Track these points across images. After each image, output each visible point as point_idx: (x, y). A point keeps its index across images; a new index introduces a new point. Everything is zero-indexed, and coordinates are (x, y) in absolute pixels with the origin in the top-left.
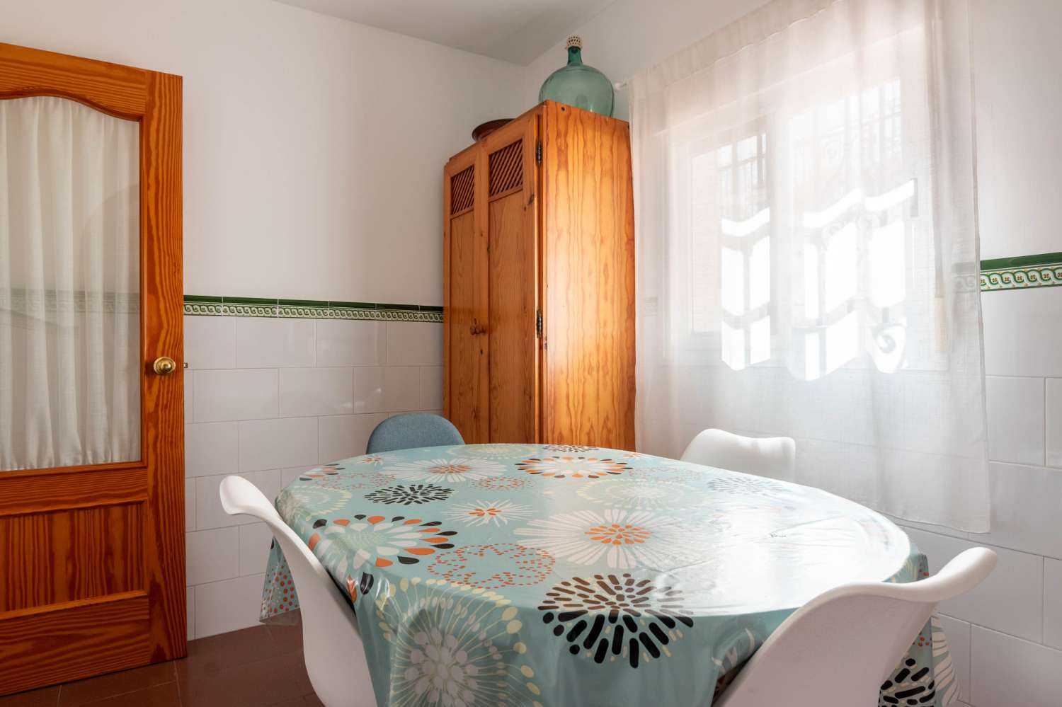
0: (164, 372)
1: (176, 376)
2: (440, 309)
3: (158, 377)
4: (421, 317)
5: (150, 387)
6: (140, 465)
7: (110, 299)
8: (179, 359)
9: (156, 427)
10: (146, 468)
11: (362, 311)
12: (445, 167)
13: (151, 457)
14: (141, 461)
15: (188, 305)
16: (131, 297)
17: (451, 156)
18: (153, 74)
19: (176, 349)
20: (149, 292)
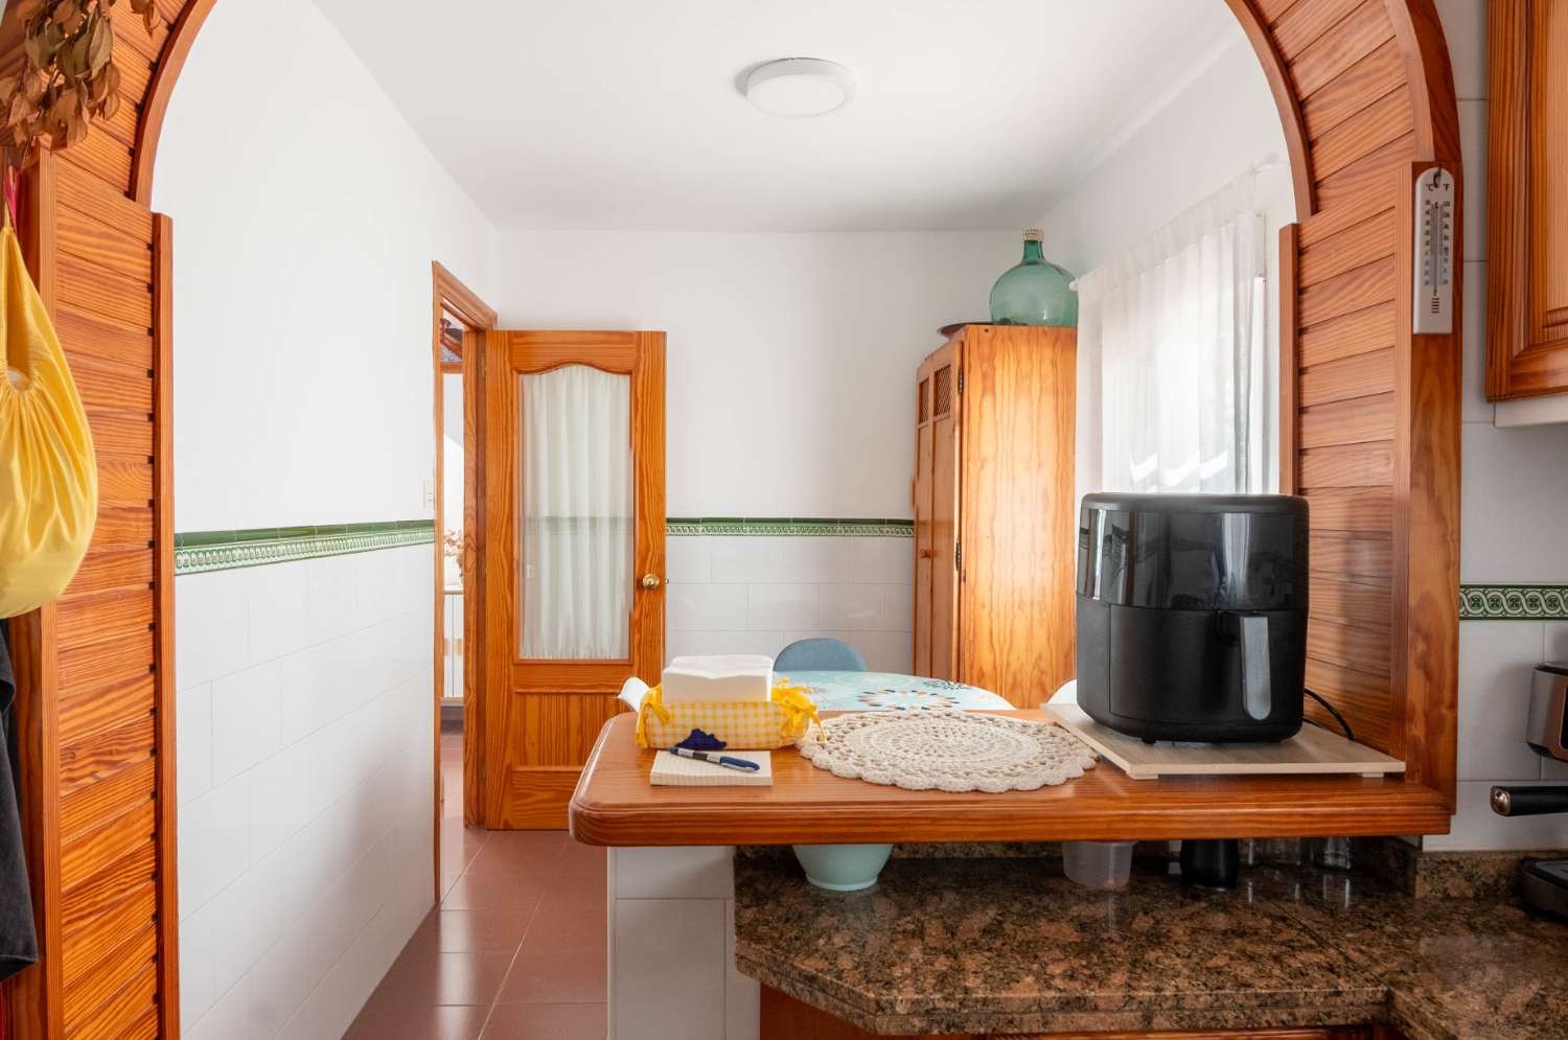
0: (650, 587)
1: (659, 590)
2: (910, 523)
3: (646, 591)
4: (888, 532)
5: (640, 598)
6: (627, 663)
7: (614, 521)
8: (661, 576)
9: (640, 632)
10: (632, 665)
11: (823, 526)
12: (918, 369)
13: (636, 658)
14: (629, 660)
15: (667, 526)
16: (628, 520)
17: (926, 356)
18: (640, 333)
19: (660, 569)
20: (640, 519)
